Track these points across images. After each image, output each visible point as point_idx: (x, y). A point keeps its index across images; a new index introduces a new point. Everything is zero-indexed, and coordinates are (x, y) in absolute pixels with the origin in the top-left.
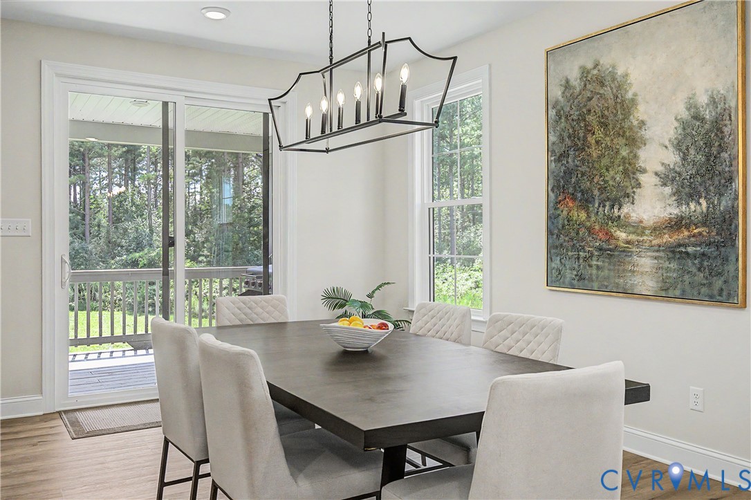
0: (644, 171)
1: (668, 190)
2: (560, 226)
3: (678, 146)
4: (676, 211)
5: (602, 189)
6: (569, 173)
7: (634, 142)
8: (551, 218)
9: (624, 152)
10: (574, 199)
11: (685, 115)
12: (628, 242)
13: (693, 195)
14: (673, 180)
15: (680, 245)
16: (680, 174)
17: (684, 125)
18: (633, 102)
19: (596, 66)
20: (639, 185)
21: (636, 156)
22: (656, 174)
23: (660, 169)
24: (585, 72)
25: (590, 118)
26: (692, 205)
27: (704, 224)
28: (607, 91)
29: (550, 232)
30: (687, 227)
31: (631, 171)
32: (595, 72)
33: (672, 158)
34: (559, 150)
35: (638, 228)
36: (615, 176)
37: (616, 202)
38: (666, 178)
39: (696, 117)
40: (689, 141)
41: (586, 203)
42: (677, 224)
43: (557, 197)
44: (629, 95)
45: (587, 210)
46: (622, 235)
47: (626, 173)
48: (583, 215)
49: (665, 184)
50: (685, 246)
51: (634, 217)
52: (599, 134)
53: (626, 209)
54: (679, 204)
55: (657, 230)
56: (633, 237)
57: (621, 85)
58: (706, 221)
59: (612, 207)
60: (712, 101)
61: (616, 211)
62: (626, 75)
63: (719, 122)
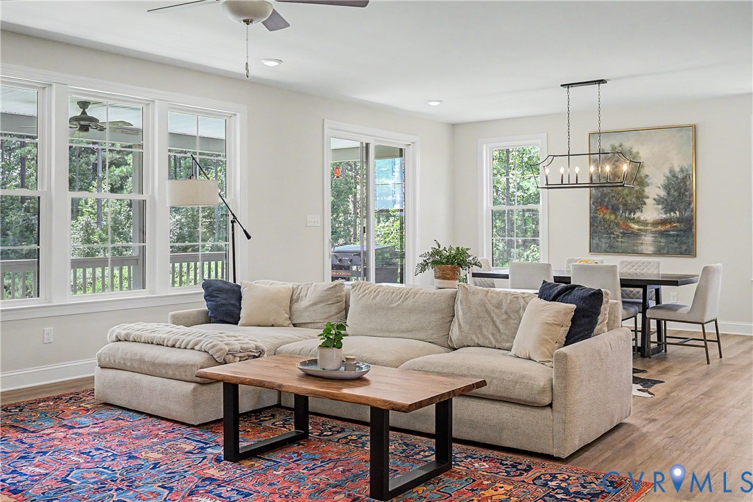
0: (648, 197)
1: (660, 206)
2: (598, 222)
3: (665, 188)
4: (664, 216)
5: (624, 205)
6: (604, 196)
7: (642, 184)
8: (593, 220)
9: (637, 188)
10: (607, 208)
11: (668, 174)
12: (639, 230)
13: (673, 210)
14: (663, 202)
15: (667, 231)
16: (666, 200)
17: (668, 179)
19: (621, 146)
20: (645, 204)
21: (643, 190)
22: (655, 199)
23: (656, 197)
24: (613, 148)
26: (672, 214)
27: (678, 222)
29: (591, 225)
30: (670, 223)
31: (641, 198)
32: (620, 148)
33: (663, 193)
35: (645, 223)
36: (632, 200)
37: (632, 211)
38: (658, 201)
39: (674, 176)
40: (671, 186)
41: (615, 210)
42: (663, 222)
43: (596, 207)
45: (615, 214)
46: (636, 227)
47: (638, 198)
48: (613, 217)
49: (658, 204)
50: (669, 231)
51: (642, 218)
53: (638, 214)
54: (666, 213)
55: (655, 224)
56: (641, 227)
58: (679, 220)
59: (630, 214)
60: (682, 171)
61: (632, 215)
62: (638, 153)
63: (685, 179)
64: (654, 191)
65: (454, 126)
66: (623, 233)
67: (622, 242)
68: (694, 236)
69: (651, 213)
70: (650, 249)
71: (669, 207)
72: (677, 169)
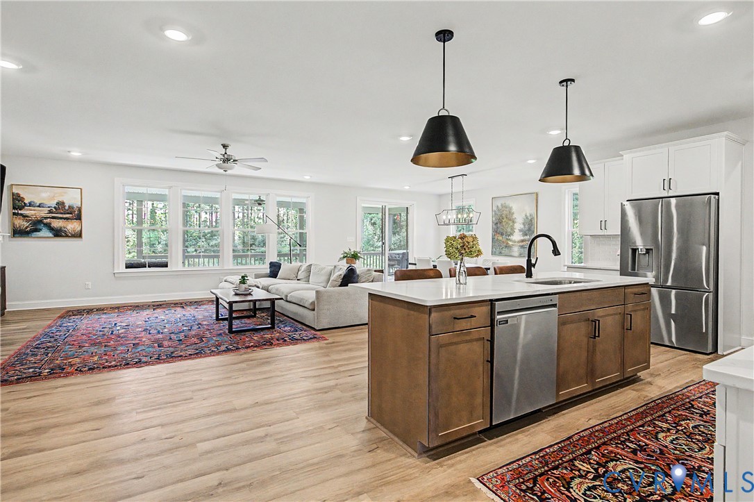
0: (516, 229)
1: (521, 233)
2: (495, 241)
3: (523, 224)
4: (522, 238)
5: (506, 232)
6: (498, 228)
7: (514, 222)
8: (493, 239)
9: (511, 224)
10: (499, 234)
11: (525, 217)
13: (526, 235)
16: (523, 230)
17: (524, 220)
18: (513, 213)
20: (514, 232)
21: (514, 225)
22: (518, 230)
23: (519, 228)
24: (502, 205)
25: (503, 215)
26: (526, 237)
28: (507, 210)
29: (493, 242)
30: (525, 241)
31: (513, 229)
32: (505, 205)
33: (522, 226)
34: (495, 222)
35: (515, 242)
36: (509, 230)
37: (509, 235)
38: (520, 231)
39: (527, 218)
40: (525, 223)
41: (502, 234)
42: (523, 241)
43: (494, 234)
44: (513, 211)
45: (502, 237)
46: (511, 243)
47: (511, 229)
50: (525, 245)
51: (513, 239)
52: (505, 220)
53: (511, 237)
54: (523, 236)
55: (519, 242)
56: (513, 244)
57: (511, 208)
59: (508, 237)
60: (531, 216)
63: (531, 220)
64: (518, 226)
65: (440, 196)
66: (506, 246)
67: (505, 251)
69: (517, 236)
70: (516, 254)
71: (524, 234)
72: (528, 215)
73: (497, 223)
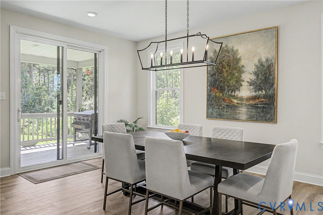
0: (243, 81)
1: (252, 87)
2: (212, 98)
3: (256, 74)
4: (254, 94)
5: (228, 86)
6: (216, 80)
7: (240, 72)
8: (209, 95)
9: (236, 75)
10: (217, 89)
11: (258, 64)
12: (238, 103)
13: (261, 89)
14: (254, 84)
15: (256, 105)
16: (256, 82)
17: (257, 67)
18: (240, 59)
19: (227, 46)
20: (242, 85)
21: (241, 76)
22: (248, 82)
23: (249, 80)
24: (222, 48)
25: (224, 63)
26: (260, 92)
27: (264, 98)
28: (230, 55)
29: (208, 100)
30: (258, 99)
31: (239, 81)
32: (226, 48)
33: (253, 77)
34: (212, 73)
35: (241, 99)
36: (233, 82)
37: (233, 90)
38: (251, 84)
39: (262, 65)
40: (259, 73)
41: (222, 90)
42: (254, 98)
43: (211, 88)
44: (239, 57)
45: (222, 93)
46: (236, 101)
47: (237, 81)
48: (221, 95)
49: (251, 86)
50: (257, 104)
51: (240, 95)
52: (227, 68)
53: (237, 93)
54: (255, 92)
55: (248, 99)
56: (239, 102)
57: (234, 53)
59: (232, 92)
60: (267, 60)
61: (233, 94)
62: (237, 50)
63: (269, 67)
64: (248, 76)
65: (136, 43)
66: (227, 105)
68: (275, 108)
69: (245, 91)
71: (258, 88)
72: (264, 60)
73: (214, 74)
